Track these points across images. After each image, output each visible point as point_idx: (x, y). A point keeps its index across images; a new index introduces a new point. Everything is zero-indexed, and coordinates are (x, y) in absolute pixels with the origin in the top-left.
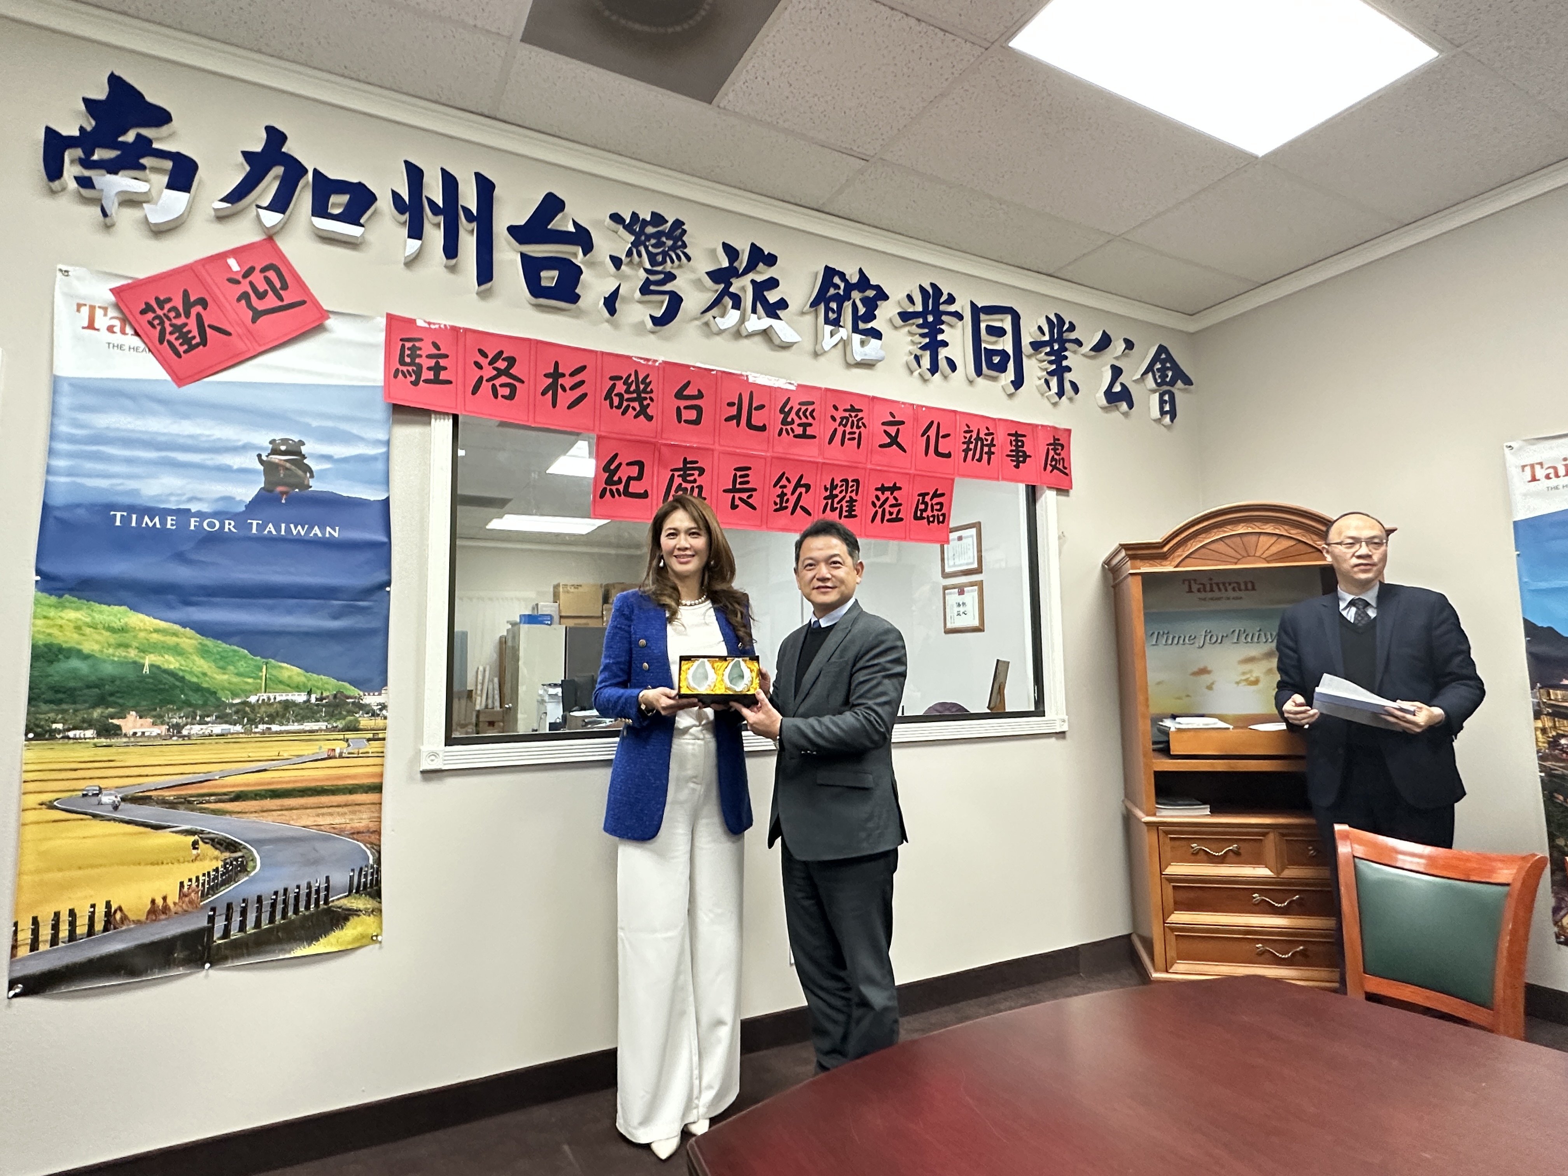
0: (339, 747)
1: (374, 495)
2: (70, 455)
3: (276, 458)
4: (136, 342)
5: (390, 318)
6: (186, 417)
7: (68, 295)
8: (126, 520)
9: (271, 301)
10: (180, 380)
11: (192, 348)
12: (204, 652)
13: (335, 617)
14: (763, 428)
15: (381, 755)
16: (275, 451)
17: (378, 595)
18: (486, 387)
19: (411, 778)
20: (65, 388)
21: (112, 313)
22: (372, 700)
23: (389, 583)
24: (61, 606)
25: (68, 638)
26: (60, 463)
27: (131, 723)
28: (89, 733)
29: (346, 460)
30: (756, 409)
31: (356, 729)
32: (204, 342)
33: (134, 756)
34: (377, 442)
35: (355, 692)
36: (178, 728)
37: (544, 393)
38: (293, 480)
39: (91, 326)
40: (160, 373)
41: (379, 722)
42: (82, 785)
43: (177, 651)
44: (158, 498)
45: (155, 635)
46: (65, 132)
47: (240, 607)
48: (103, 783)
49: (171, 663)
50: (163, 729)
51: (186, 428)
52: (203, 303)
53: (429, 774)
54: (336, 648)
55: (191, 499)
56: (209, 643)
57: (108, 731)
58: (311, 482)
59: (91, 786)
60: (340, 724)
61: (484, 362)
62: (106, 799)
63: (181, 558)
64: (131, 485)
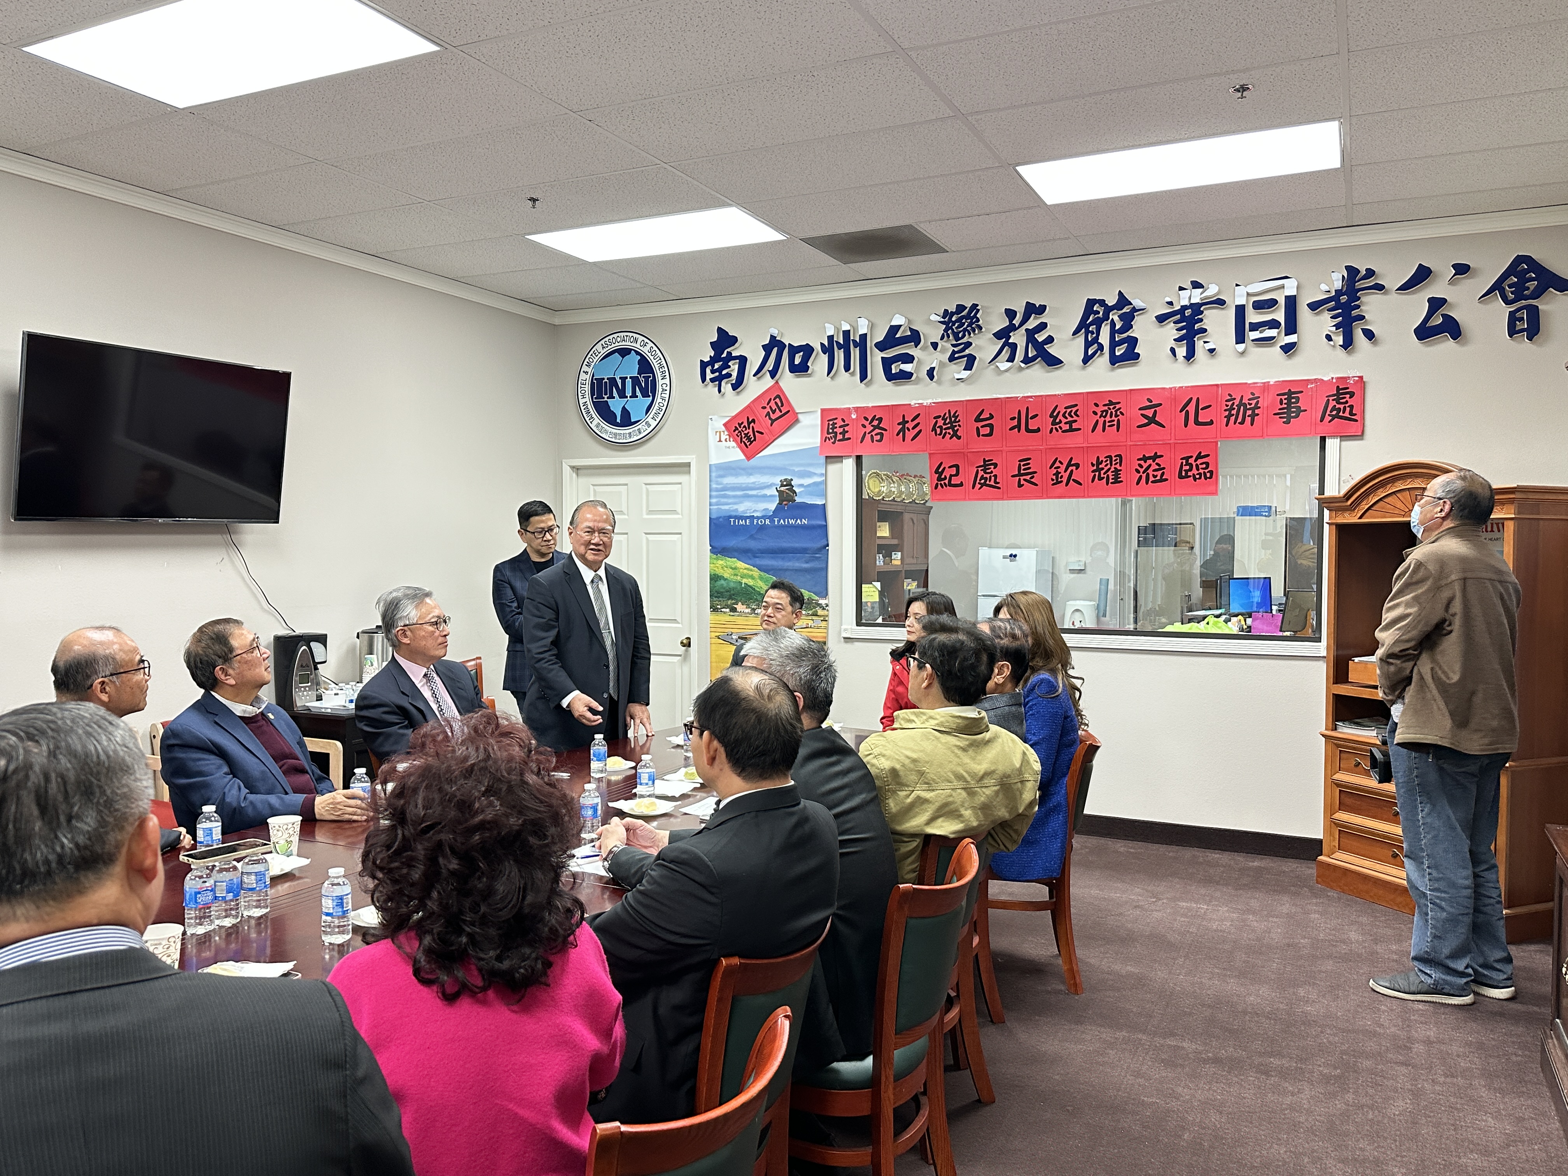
0: (810, 623)
1: (820, 502)
2: (717, 497)
3: (783, 489)
4: (733, 444)
5: (823, 410)
6: (751, 474)
7: (713, 429)
8: (734, 522)
9: (778, 414)
10: (749, 458)
11: (752, 442)
12: (761, 578)
13: (807, 562)
14: (1038, 430)
15: (826, 628)
16: (782, 485)
17: (824, 551)
18: (868, 436)
19: (839, 642)
20: (713, 469)
21: (726, 433)
22: (822, 602)
23: (828, 545)
24: (717, 559)
25: (720, 572)
26: (714, 500)
27: (740, 607)
28: (728, 610)
29: (809, 486)
30: (1031, 418)
31: (817, 615)
32: (755, 440)
33: (740, 620)
34: (822, 475)
35: (817, 598)
36: (754, 610)
37: (898, 435)
38: (790, 498)
39: (720, 441)
40: (742, 457)
41: (825, 612)
42: (726, 630)
43: (752, 577)
44: (743, 512)
45: (745, 571)
46: (706, 360)
47: (772, 558)
48: (733, 630)
49: (751, 582)
50: (749, 610)
51: (752, 479)
52: (753, 421)
53: (847, 639)
54: (808, 577)
55: (754, 511)
56: (762, 573)
57: (734, 610)
58: (796, 498)
59: (729, 631)
60: (810, 612)
61: (867, 423)
62: (734, 637)
63: (752, 537)
64: (735, 507)
